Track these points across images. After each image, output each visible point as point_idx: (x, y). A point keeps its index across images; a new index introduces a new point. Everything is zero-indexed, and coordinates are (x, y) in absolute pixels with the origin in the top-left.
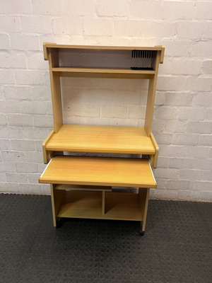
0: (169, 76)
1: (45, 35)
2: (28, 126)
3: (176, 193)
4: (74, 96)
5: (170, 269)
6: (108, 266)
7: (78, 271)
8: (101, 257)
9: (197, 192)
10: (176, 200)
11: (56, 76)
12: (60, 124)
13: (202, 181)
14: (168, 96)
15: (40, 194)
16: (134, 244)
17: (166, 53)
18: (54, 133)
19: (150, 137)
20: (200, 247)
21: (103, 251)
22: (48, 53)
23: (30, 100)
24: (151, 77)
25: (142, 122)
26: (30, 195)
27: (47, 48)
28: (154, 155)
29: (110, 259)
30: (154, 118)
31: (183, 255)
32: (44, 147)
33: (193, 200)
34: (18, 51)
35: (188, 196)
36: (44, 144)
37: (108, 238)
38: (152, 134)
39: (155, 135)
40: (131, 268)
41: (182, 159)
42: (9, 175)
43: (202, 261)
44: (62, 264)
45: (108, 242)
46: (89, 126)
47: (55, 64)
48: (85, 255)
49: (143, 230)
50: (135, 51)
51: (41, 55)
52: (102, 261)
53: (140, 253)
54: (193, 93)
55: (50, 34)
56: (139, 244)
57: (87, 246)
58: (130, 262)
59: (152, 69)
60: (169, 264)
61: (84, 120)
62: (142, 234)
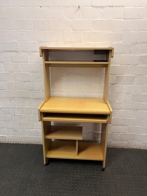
0: (118, 65)
1: (40, 42)
2: (28, 98)
3: (126, 142)
4: (58, 79)
5: (123, 193)
6: (80, 190)
7: (60, 193)
8: (76, 185)
9: (140, 142)
10: (126, 148)
11: (47, 66)
12: (49, 97)
13: (143, 134)
14: (118, 78)
15: (34, 143)
16: (97, 176)
17: (115, 51)
18: (45, 102)
19: (107, 104)
20: (143, 178)
21: (77, 180)
22: (42, 52)
23: (30, 82)
24: (106, 66)
25: (102, 95)
26: (28, 144)
27: (42, 49)
28: (109, 115)
29: (82, 186)
30: (109, 92)
31: (131, 184)
32: (39, 110)
33: (138, 148)
34: (24, 51)
35: (135, 145)
36: (39, 108)
37: (80, 172)
38: (108, 102)
39: (110, 103)
40: (96, 192)
41: (129, 120)
42: (15, 131)
43: (144, 188)
44: (49, 189)
45: (80, 175)
46: (67, 97)
47: (47, 59)
48: (65, 183)
49: (104, 167)
50: (96, 50)
51: (38, 54)
52: (76, 187)
53: (102, 182)
54: (134, 76)
55: (44, 41)
56: (101, 176)
57: (66, 177)
58: (95, 188)
59: (106, 61)
60: (122, 189)
61: (64, 94)
62: (103, 170)
